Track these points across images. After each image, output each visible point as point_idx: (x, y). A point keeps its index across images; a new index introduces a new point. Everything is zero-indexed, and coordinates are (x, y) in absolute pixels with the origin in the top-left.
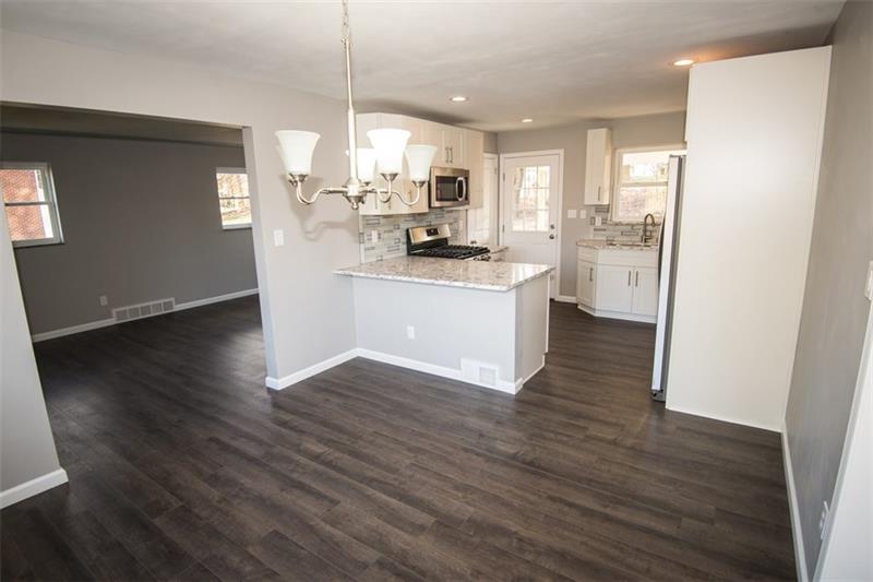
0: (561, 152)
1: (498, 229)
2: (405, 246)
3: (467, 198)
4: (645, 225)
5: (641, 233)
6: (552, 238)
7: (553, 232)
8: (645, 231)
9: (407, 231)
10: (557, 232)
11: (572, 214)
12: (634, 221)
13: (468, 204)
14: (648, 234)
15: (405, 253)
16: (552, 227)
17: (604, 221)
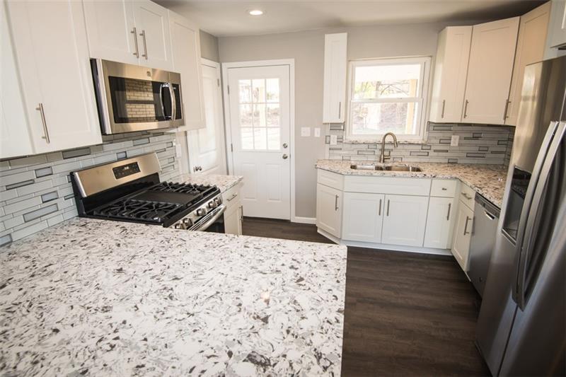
0: (292, 61)
1: (226, 147)
2: (72, 202)
3: (179, 115)
4: (384, 144)
5: (378, 153)
6: (285, 158)
7: (286, 152)
8: (383, 150)
9: (72, 175)
10: (291, 151)
11: (305, 132)
12: (371, 140)
13: (183, 124)
14: (386, 153)
15: (74, 212)
16: (285, 146)
17: (340, 141)
